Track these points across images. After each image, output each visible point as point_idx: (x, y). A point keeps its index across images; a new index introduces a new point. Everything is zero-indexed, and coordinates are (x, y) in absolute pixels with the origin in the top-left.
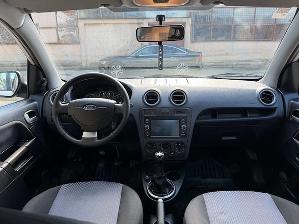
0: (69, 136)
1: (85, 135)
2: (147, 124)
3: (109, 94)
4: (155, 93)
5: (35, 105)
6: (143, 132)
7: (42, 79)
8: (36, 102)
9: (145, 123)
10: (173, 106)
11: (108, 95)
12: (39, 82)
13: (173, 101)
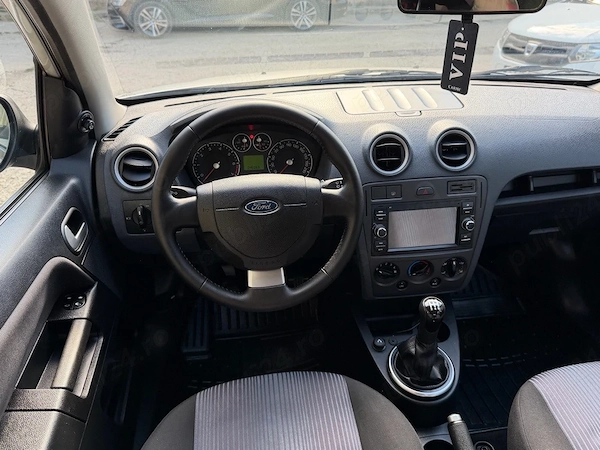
0: (214, 289)
1: (254, 279)
2: (379, 222)
3: (259, 140)
4: (397, 142)
5: (74, 189)
6: (369, 242)
7: (81, 113)
8: (73, 181)
9: (375, 220)
10: (444, 173)
11: (256, 142)
12: (74, 125)
13: (443, 160)
